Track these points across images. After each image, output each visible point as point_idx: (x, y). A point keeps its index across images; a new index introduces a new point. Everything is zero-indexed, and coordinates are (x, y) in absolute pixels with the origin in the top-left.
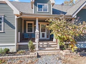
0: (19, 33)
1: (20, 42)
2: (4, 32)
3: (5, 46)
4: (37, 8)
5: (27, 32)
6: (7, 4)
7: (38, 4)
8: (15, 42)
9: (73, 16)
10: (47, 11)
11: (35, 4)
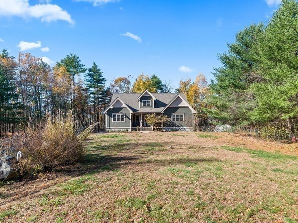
0: (132, 122)
1: (133, 127)
2: (126, 122)
4: (143, 103)
5: (135, 122)
6: (127, 108)
8: (131, 127)
10: (150, 105)
11: (141, 101)
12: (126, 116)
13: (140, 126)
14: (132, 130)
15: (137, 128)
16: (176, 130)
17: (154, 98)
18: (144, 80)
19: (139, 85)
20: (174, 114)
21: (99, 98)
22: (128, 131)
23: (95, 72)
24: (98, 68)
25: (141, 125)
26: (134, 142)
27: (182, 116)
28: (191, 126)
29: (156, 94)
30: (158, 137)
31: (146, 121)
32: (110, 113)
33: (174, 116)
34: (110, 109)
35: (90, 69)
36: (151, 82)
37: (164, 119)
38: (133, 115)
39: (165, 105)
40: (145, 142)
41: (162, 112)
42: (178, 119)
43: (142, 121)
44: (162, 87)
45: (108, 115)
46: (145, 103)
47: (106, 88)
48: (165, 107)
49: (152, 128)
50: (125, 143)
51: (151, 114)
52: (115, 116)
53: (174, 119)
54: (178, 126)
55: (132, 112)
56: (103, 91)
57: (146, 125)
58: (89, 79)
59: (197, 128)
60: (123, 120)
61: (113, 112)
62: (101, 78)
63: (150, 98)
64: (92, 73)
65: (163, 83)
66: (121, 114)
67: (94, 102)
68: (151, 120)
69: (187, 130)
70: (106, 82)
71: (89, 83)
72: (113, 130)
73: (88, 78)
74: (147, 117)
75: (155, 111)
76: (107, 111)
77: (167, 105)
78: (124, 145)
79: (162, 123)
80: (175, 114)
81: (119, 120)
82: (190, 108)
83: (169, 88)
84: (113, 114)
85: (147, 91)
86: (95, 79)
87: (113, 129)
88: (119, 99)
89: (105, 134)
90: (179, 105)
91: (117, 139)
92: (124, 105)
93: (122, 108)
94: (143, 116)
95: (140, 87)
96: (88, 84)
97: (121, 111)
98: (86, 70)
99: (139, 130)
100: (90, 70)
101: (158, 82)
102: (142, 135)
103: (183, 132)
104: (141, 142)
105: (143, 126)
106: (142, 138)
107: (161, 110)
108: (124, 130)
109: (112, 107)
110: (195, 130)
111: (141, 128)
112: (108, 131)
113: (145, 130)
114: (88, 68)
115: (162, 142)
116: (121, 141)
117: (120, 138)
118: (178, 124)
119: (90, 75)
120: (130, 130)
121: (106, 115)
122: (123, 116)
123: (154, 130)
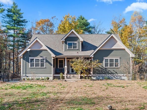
0: (54, 68)
1: (55, 74)
2: (46, 68)
3: (44, 76)
4: (67, 46)
5: (58, 68)
6: (47, 50)
7: (68, 42)
8: (52, 74)
9: (91, 56)
10: (76, 48)
11: (66, 42)
12: (46, 60)
13: (64, 73)
14: (54, 77)
15: (61, 75)
16: (109, 79)
17: (81, 40)
18: (70, 21)
19: (64, 27)
20: (106, 58)
21: (18, 41)
22: (48, 79)
23: (14, 13)
24: (18, 8)
25: (66, 72)
26: (52, 96)
27: (117, 60)
28: (129, 73)
29: (83, 36)
30: (88, 89)
31: (71, 67)
32: (26, 56)
33: (107, 60)
34: (27, 52)
35: (9, 9)
36: (78, 23)
37: (95, 64)
38: (56, 60)
39: (94, 48)
40: (68, 96)
41: (92, 56)
42: (111, 65)
43: (66, 67)
44: (90, 29)
45: (24, 58)
46: (70, 45)
47: (26, 31)
48: (95, 50)
49: (79, 75)
50: (40, 97)
51: (77, 58)
52: (32, 60)
53: (106, 65)
54: (112, 73)
55: (54, 56)
56: (23, 34)
57: (72, 72)
58: (8, 20)
59: (136, 76)
60: (42, 65)
61: (30, 56)
62: (21, 19)
63: (76, 39)
64: (12, 13)
65: (91, 25)
66: (40, 58)
67: (13, 46)
68: (78, 66)
69: (123, 78)
70: (26, 24)
71: (8, 24)
72: (30, 78)
73: (6, 19)
74: (73, 62)
75: (83, 55)
76: (23, 55)
77: (97, 47)
78: (37, 101)
79: (92, 70)
80: (109, 58)
81: (37, 65)
82: (127, 50)
83: (98, 30)
84: (30, 58)
85: (73, 30)
86: (15, 20)
87: (30, 76)
88: (37, 39)
89: (18, 84)
90: (113, 48)
91: (30, 91)
92: (44, 47)
93: (41, 51)
94: (68, 61)
95: (65, 28)
96: (6, 26)
97: (41, 55)
98: (4, 10)
99: (63, 78)
100: (9, 11)
101: (86, 24)
102: (66, 85)
103: (119, 81)
104: (62, 96)
105: (68, 73)
106: (66, 90)
107: (90, 53)
108: (43, 78)
109: (29, 50)
110: (134, 79)
111: (65, 75)
112: (24, 79)
113: (70, 78)
114: (6, 9)
115: (93, 96)
116: (34, 94)
117: (34, 90)
118: (112, 70)
119: (8, 16)
120: (51, 78)
121: (22, 59)
122: (42, 61)
123: (81, 77)
